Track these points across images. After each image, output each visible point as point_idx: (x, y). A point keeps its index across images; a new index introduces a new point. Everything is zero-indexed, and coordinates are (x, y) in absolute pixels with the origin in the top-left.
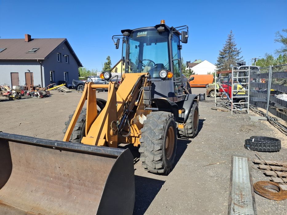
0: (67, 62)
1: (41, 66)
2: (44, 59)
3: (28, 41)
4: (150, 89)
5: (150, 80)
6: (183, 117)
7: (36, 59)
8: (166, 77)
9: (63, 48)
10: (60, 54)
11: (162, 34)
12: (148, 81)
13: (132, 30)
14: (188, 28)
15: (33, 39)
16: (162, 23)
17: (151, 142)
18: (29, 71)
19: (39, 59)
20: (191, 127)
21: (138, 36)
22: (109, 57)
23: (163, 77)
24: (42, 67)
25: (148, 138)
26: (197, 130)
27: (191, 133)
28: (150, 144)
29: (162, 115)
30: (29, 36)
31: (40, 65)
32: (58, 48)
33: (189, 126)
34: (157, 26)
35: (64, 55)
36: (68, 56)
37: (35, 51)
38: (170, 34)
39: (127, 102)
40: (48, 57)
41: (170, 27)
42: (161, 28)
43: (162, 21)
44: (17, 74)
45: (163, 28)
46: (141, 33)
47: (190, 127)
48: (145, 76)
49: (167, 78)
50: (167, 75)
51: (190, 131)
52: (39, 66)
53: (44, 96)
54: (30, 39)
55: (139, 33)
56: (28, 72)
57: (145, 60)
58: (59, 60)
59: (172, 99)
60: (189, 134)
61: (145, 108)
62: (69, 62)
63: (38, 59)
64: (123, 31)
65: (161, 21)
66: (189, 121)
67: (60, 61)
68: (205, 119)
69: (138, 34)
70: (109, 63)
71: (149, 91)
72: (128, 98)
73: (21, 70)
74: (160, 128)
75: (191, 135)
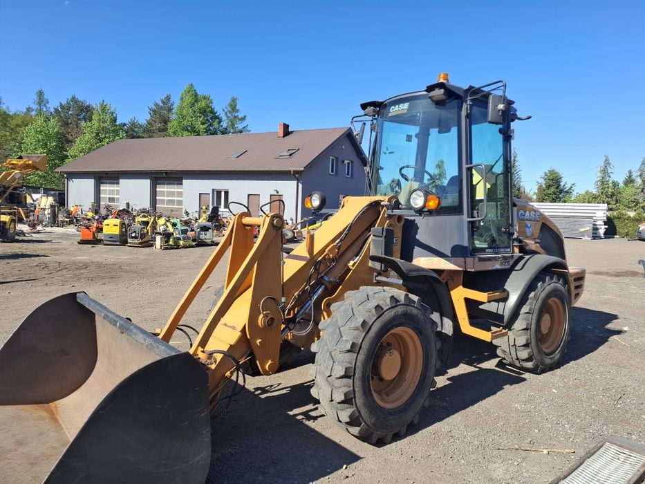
0: (348, 174)
1: (298, 183)
2: (302, 169)
3: (282, 135)
4: (384, 235)
5: (393, 213)
6: (500, 312)
7: (289, 169)
8: (424, 206)
9: (343, 147)
10: (337, 158)
11: (447, 105)
12: (389, 216)
13: (382, 103)
14: (505, 86)
15: (292, 132)
16: (441, 80)
17: (328, 354)
18: (277, 192)
19: (295, 169)
20: (524, 342)
21: (390, 115)
22: (442, 162)
23: (416, 207)
24: (300, 184)
25: (326, 344)
26: (557, 355)
27: (529, 359)
28: (327, 360)
29: (376, 295)
30: (286, 127)
31: (295, 180)
32: (332, 147)
33: (520, 338)
34: (430, 89)
35: (344, 162)
36: (352, 162)
37: (290, 155)
38: (464, 104)
39: (321, 260)
40: (310, 166)
41: (466, 87)
42: (439, 93)
43: (442, 76)
44: (258, 197)
45: (442, 91)
46: (397, 106)
47: (521, 341)
48: (382, 203)
49: (426, 210)
50: (426, 201)
51: (524, 354)
52: (295, 182)
53: (287, 240)
54: (287, 132)
55: (393, 107)
56: (275, 193)
57: (408, 167)
58: (332, 171)
59: (463, 263)
60: (522, 360)
61: (376, 276)
62: (352, 176)
63: (292, 169)
64: (364, 106)
65: (440, 75)
66: (519, 324)
67: (334, 174)
68: (625, 329)
69: (391, 111)
70: (440, 175)
71: (381, 239)
72: (327, 250)
73: (264, 189)
74: (353, 325)
75: (529, 365)
